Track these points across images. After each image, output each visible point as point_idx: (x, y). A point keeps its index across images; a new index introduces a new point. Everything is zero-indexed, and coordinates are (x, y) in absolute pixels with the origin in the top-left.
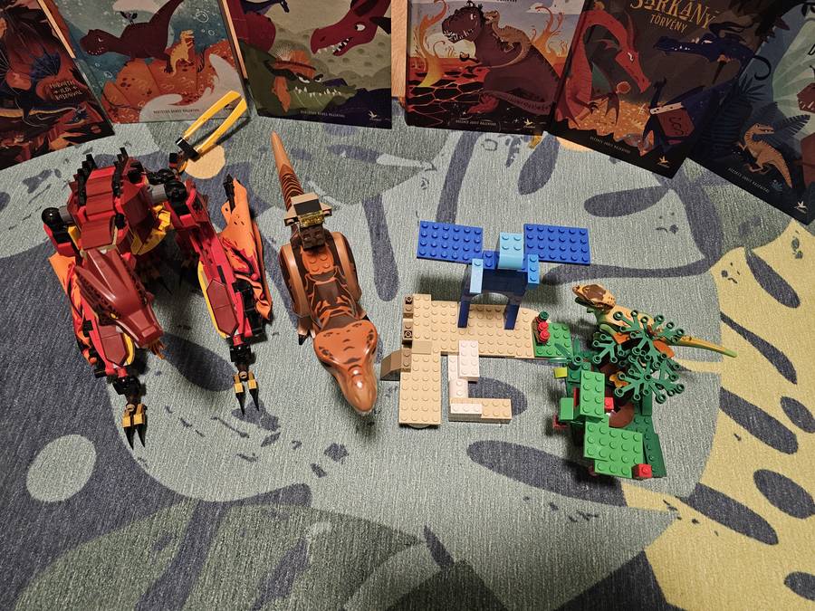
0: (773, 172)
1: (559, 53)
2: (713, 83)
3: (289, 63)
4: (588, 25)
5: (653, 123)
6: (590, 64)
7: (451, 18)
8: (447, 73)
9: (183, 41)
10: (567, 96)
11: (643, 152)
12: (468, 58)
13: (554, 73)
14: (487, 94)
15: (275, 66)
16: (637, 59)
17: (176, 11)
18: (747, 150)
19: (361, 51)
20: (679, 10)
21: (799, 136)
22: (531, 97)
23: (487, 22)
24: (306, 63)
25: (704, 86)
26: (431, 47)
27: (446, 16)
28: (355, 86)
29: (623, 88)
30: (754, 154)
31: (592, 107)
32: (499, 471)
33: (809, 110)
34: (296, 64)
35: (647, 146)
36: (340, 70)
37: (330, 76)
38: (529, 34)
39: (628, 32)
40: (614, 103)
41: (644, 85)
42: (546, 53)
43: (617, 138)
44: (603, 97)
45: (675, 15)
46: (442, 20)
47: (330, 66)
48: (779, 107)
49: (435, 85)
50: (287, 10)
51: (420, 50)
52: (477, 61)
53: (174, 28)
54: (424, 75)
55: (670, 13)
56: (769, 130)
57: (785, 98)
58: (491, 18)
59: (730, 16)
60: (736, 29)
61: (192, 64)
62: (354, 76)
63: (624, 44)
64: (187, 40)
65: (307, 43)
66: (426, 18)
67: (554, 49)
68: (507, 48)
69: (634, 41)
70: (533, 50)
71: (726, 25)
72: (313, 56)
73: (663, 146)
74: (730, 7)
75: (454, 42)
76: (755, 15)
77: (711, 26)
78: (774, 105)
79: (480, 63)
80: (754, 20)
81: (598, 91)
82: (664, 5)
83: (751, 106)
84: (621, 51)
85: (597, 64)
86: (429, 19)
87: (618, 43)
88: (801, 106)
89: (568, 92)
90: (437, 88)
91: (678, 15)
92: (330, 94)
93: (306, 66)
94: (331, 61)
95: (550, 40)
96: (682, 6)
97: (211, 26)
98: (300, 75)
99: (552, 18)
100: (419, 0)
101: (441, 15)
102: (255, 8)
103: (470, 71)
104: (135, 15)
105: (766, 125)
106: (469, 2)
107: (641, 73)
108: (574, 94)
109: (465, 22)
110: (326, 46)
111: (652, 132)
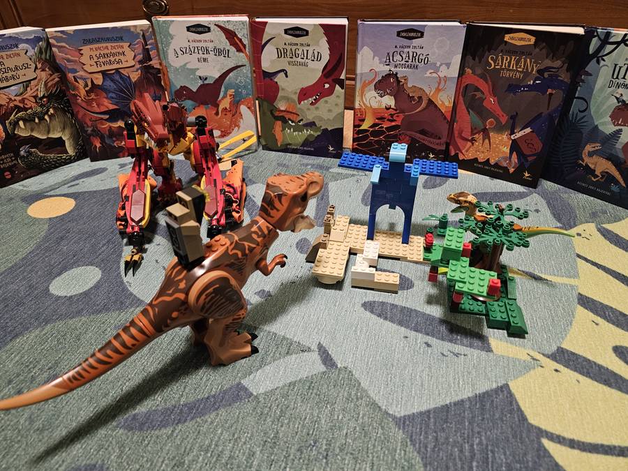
0: (609, 178)
1: (447, 104)
2: (548, 109)
3: (285, 111)
4: (463, 85)
5: (515, 146)
6: (467, 108)
7: (380, 81)
8: (377, 119)
9: (228, 96)
10: (456, 135)
11: (512, 170)
12: (390, 108)
13: (445, 118)
14: (403, 133)
15: (277, 114)
16: (497, 103)
18: (587, 165)
19: (326, 102)
20: (517, 65)
21: (619, 146)
22: (432, 135)
23: (401, 83)
24: (294, 111)
25: (542, 113)
26: (368, 101)
28: (321, 127)
29: (491, 123)
30: (592, 167)
31: (473, 141)
32: (386, 318)
33: (620, 125)
34: (288, 112)
35: (513, 165)
36: (313, 116)
37: (307, 119)
38: (427, 91)
39: (488, 84)
40: (486, 135)
41: (504, 119)
42: (438, 103)
43: (492, 162)
44: (479, 133)
45: (515, 68)
47: (308, 113)
48: (600, 128)
49: (370, 127)
50: (287, 76)
51: (362, 104)
52: (396, 110)
53: (225, 88)
54: (363, 120)
55: (511, 68)
56: (598, 146)
57: (602, 120)
58: (403, 81)
59: (548, 63)
60: (554, 70)
62: (321, 119)
63: (486, 93)
64: (230, 95)
65: (296, 98)
66: (365, 82)
67: (444, 101)
68: (414, 100)
70: (430, 102)
72: (299, 106)
73: (525, 163)
74: (547, 57)
75: (382, 97)
76: (563, 59)
77: (538, 71)
78: (596, 127)
79: (398, 111)
80: (564, 63)
81: (475, 128)
82: (507, 64)
83: (581, 132)
84: (486, 98)
85: (472, 110)
86: (367, 82)
87: (483, 93)
88: (614, 123)
89: (456, 133)
90: (371, 129)
91: (517, 68)
92: (307, 132)
93: (294, 113)
94: (309, 109)
95: (440, 94)
96: (518, 62)
97: (245, 87)
98: (290, 119)
99: (440, 80)
100: (362, 70)
101: (374, 79)
102: (270, 76)
103: (392, 117)
104: (206, 79)
105: (595, 143)
106: (390, 70)
107: (500, 111)
108: (460, 133)
109: (388, 83)
110: (307, 99)
111: (515, 153)
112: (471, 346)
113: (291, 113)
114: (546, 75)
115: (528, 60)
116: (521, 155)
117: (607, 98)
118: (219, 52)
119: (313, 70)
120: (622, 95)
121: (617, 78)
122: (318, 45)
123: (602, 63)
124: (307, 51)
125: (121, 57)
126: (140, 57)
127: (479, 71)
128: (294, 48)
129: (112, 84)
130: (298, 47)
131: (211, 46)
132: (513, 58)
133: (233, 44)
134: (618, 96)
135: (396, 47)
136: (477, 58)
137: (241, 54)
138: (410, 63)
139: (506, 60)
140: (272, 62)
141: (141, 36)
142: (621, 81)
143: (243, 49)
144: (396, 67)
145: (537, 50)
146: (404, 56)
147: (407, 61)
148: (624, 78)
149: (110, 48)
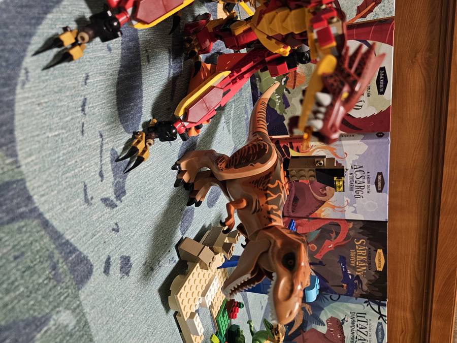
1: (323, 214)
2: (332, 286)
3: (296, 72)
4: (339, 222)
6: (321, 228)
13: (311, 214)
16: (329, 250)
20: (360, 261)
21: (314, 326)
22: (295, 206)
25: (328, 282)
29: (313, 248)
33: (327, 324)
34: (295, 76)
38: (332, 199)
39: (343, 242)
41: (318, 257)
42: (323, 208)
45: (358, 259)
48: (323, 311)
51: (314, 148)
55: (358, 257)
56: (310, 312)
57: (328, 312)
59: (365, 281)
60: (360, 286)
63: (336, 241)
66: (335, 149)
67: (325, 212)
68: (322, 191)
69: (339, 246)
70: (323, 203)
71: (360, 282)
74: (368, 280)
76: (369, 291)
77: (358, 276)
78: (323, 309)
80: (366, 291)
82: (360, 254)
84: (332, 241)
85: (321, 232)
86: (335, 151)
87: (335, 238)
88: (328, 320)
91: (358, 261)
92: (277, 99)
95: (330, 209)
96: (363, 261)
98: (287, 78)
99: (342, 208)
101: (337, 157)
105: (312, 309)
106: (347, 170)
107: (324, 253)
113: (295, 80)
115: (365, 268)
117: (343, 312)
120: (347, 321)
121: (358, 316)
123: (366, 305)
127: (352, 233)
134: (346, 319)
135: (368, 172)
136: (362, 230)
137: (355, 13)
139: (363, 253)
142: (356, 319)
143: (360, 15)
145: (373, 273)
146: (361, 180)
147: (356, 182)
148: (358, 321)
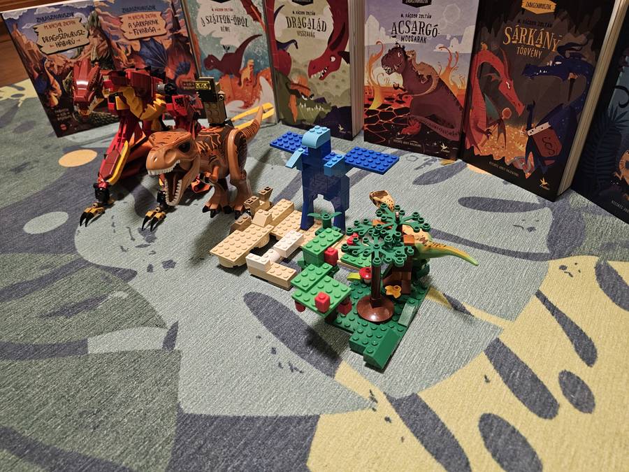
1: (459, 86)
3: (298, 85)
4: (479, 64)
5: (532, 145)
6: (482, 93)
7: (387, 55)
8: (386, 99)
9: (248, 66)
11: (528, 175)
12: (399, 87)
13: (458, 103)
14: (413, 118)
15: (291, 87)
16: (513, 87)
17: (247, 47)
18: (623, 179)
19: (334, 77)
20: (535, 41)
22: (443, 123)
23: (409, 59)
24: (306, 85)
26: (376, 77)
27: (384, 54)
28: (330, 104)
29: (507, 113)
31: (488, 133)
32: (256, 314)
34: (300, 86)
35: (529, 168)
36: (323, 91)
37: (318, 95)
39: (504, 64)
41: (521, 109)
42: (450, 85)
43: (508, 162)
44: (494, 124)
46: (381, 57)
47: (318, 87)
49: (379, 108)
50: (297, 48)
52: (404, 90)
53: (246, 58)
54: (372, 100)
55: (529, 44)
58: (411, 56)
59: (570, 38)
60: (577, 48)
61: (251, 82)
62: (331, 96)
63: (502, 75)
64: (250, 66)
65: (306, 70)
66: (372, 55)
67: (456, 82)
68: (423, 80)
69: (509, 72)
70: (441, 83)
72: (309, 80)
73: (542, 167)
74: (568, 32)
75: (389, 74)
79: (406, 92)
81: (491, 118)
82: (524, 39)
83: (620, 134)
84: (501, 81)
85: (488, 95)
86: (374, 56)
87: (499, 75)
89: (472, 122)
90: (380, 111)
91: (535, 44)
93: (305, 87)
94: (318, 84)
95: (453, 73)
96: (536, 36)
97: (263, 58)
98: (302, 94)
99: (451, 56)
100: (369, 42)
101: (380, 54)
102: (283, 46)
103: (401, 98)
104: (229, 48)
106: (397, 43)
107: (517, 98)
108: (476, 123)
109: (396, 59)
110: (316, 72)
111: (531, 153)
112: (316, 365)
113: (303, 87)
114: (567, 54)
115: (548, 33)
116: (538, 157)
118: (238, 21)
119: (320, 41)
122: (322, 14)
124: (313, 20)
125: (155, 25)
126: (170, 25)
128: (301, 16)
129: (149, 51)
130: (305, 15)
131: (231, 14)
132: (531, 30)
133: (250, 12)
135: (402, 16)
136: (493, 30)
137: (258, 23)
138: (417, 35)
139: (524, 33)
140: (284, 31)
141: (170, 6)
144: (402, 39)
145: (558, 20)
146: (411, 27)
147: (414, 33)
149: (145, 16)
